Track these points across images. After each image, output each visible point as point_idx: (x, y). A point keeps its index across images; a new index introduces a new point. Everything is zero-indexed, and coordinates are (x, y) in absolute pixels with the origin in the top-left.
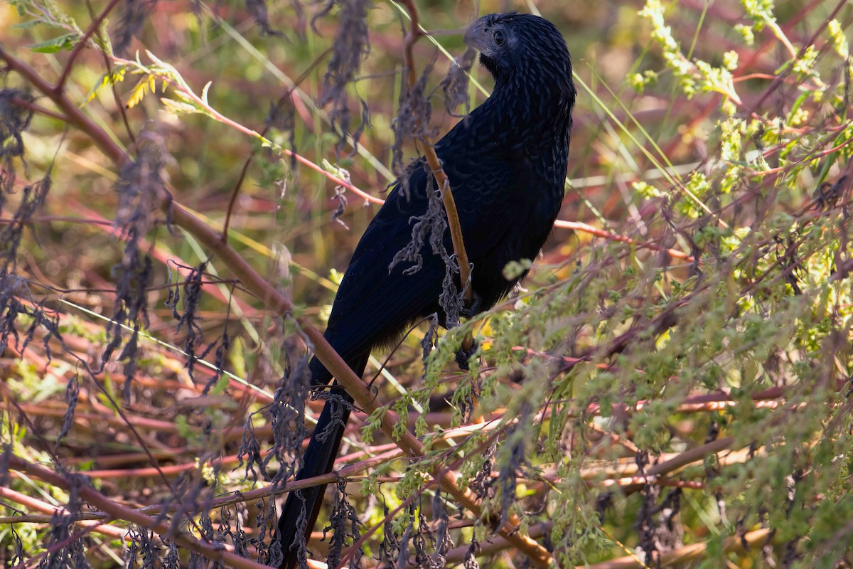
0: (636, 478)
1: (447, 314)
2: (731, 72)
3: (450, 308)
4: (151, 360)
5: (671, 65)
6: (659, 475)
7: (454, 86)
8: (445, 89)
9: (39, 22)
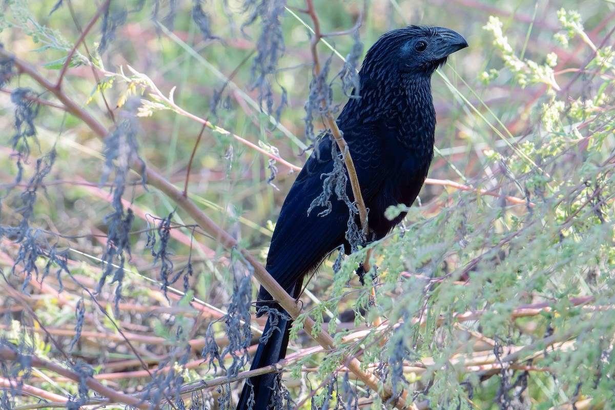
0: (495, 365)
1: (352, 245)
2: (553, 68)
3: (354, 241)
4: (140, 292)
5: (509, 64)
6: (511, 362)
7: (348, 75)
8: (342, 78)
9: (49, 47)
